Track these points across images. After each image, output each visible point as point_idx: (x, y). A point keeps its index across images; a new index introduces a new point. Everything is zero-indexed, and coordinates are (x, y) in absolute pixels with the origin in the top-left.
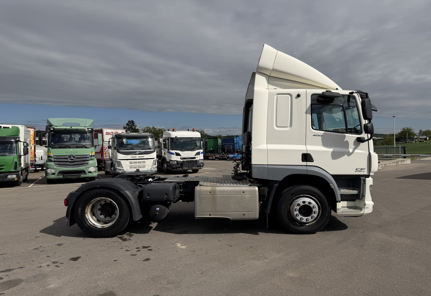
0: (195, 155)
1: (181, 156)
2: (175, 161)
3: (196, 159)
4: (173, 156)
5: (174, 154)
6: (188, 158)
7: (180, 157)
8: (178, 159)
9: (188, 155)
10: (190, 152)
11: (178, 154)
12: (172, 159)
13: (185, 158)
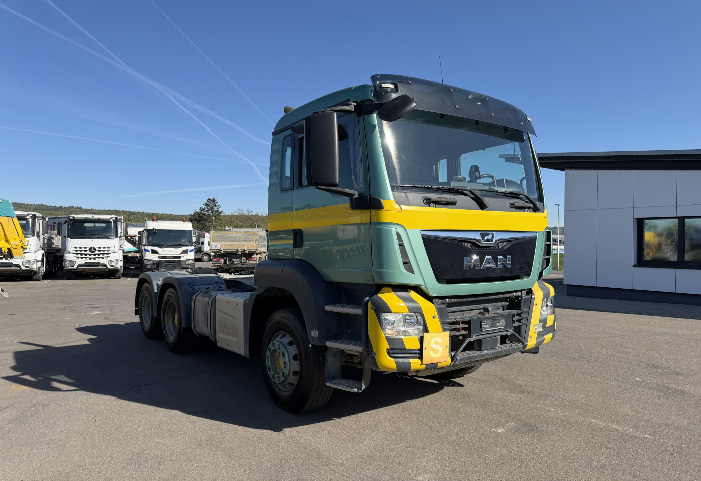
0: (181, 254)
1: (159, 254)
2: (151, 260)
3: (182, 259)
4: (147, 253)
5: (149, 251)
6: (170, 257)
7: (157, 255)
8: (155, 257)
9: (169, 253)
10: (173, 249)
11: (154, 252)
12: (146, 258)
13: (165, 257)
